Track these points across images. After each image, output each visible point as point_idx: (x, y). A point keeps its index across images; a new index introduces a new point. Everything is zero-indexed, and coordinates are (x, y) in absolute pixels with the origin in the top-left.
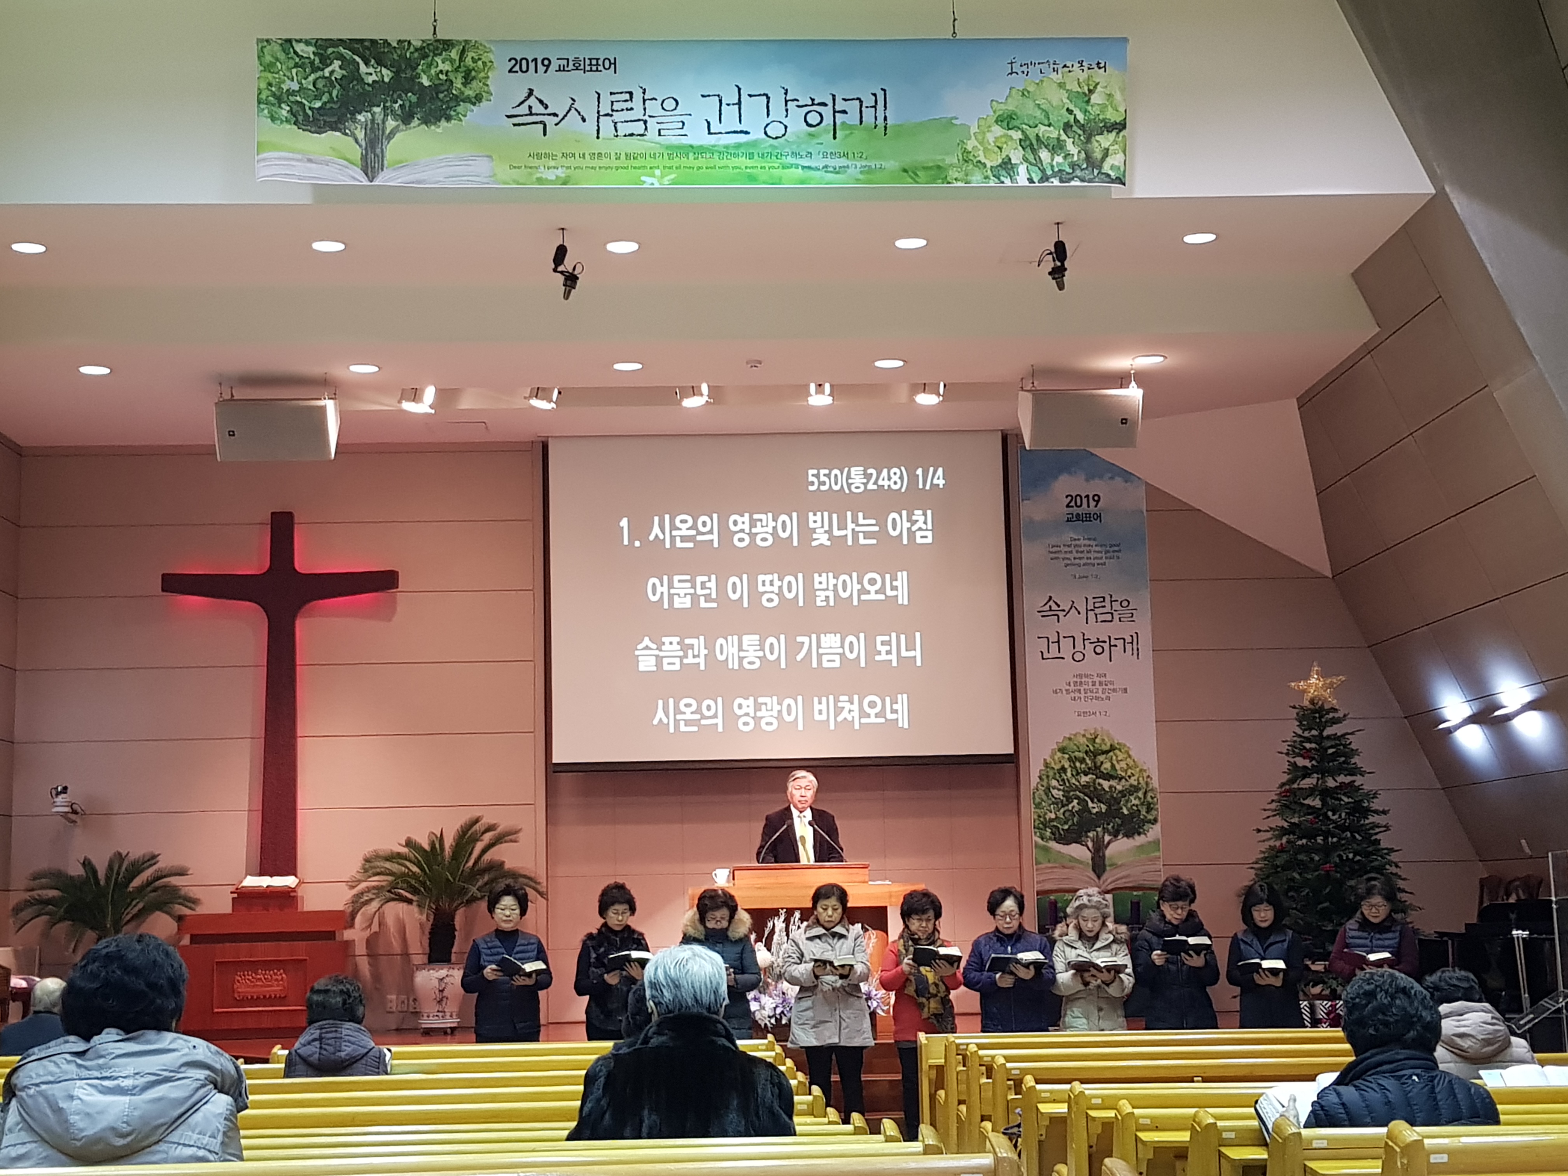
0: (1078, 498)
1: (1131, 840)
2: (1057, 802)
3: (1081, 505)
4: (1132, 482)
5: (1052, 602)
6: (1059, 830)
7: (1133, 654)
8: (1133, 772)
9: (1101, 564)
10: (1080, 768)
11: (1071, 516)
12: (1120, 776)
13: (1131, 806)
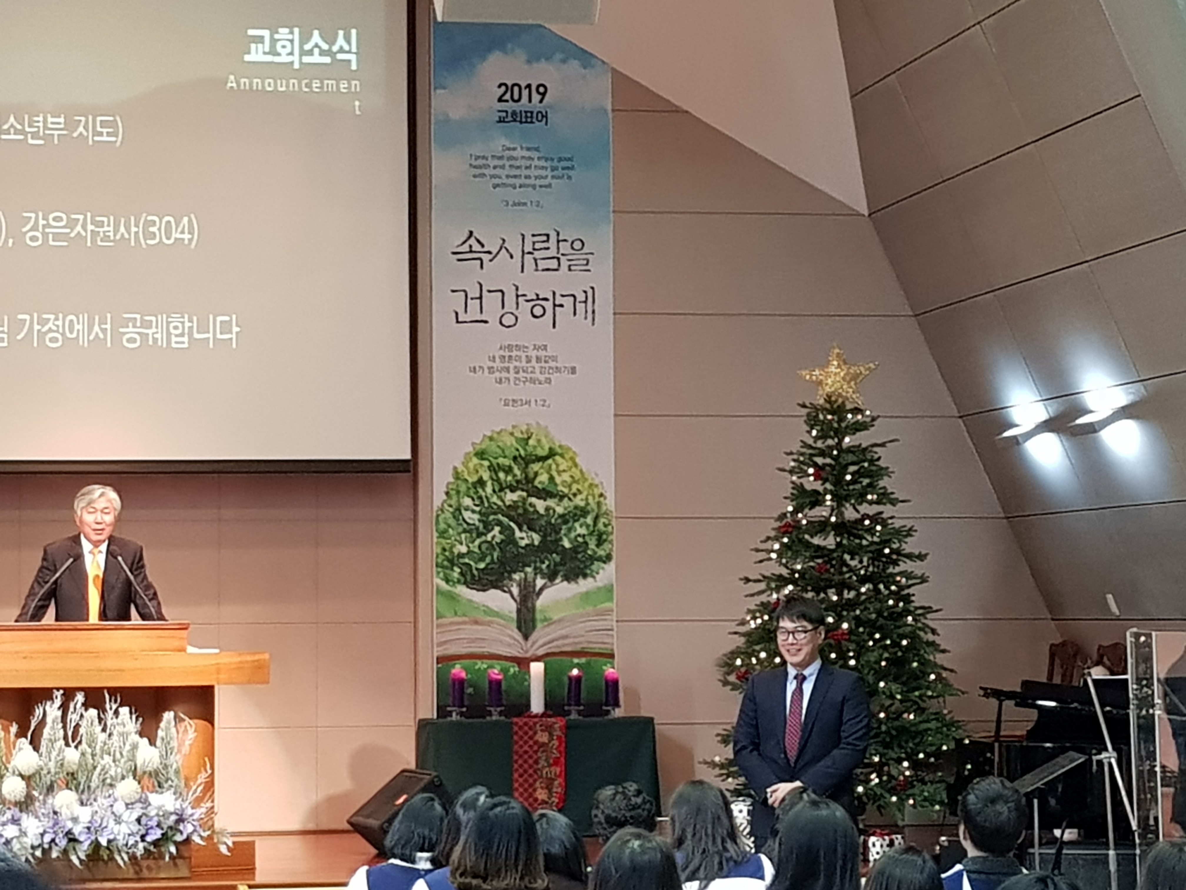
0: (516, 89)
1: (573, 585)
2: (470, 529)
3: (519, 100)
4: (593, 67)
5: (473, 239)
6: (471, 571)
7: (586, 318)
8: (580, 487)
9: (546, 186)
10: (506, 481)
11: (504, 114)
12: (561, 493)
13: (576, 537)
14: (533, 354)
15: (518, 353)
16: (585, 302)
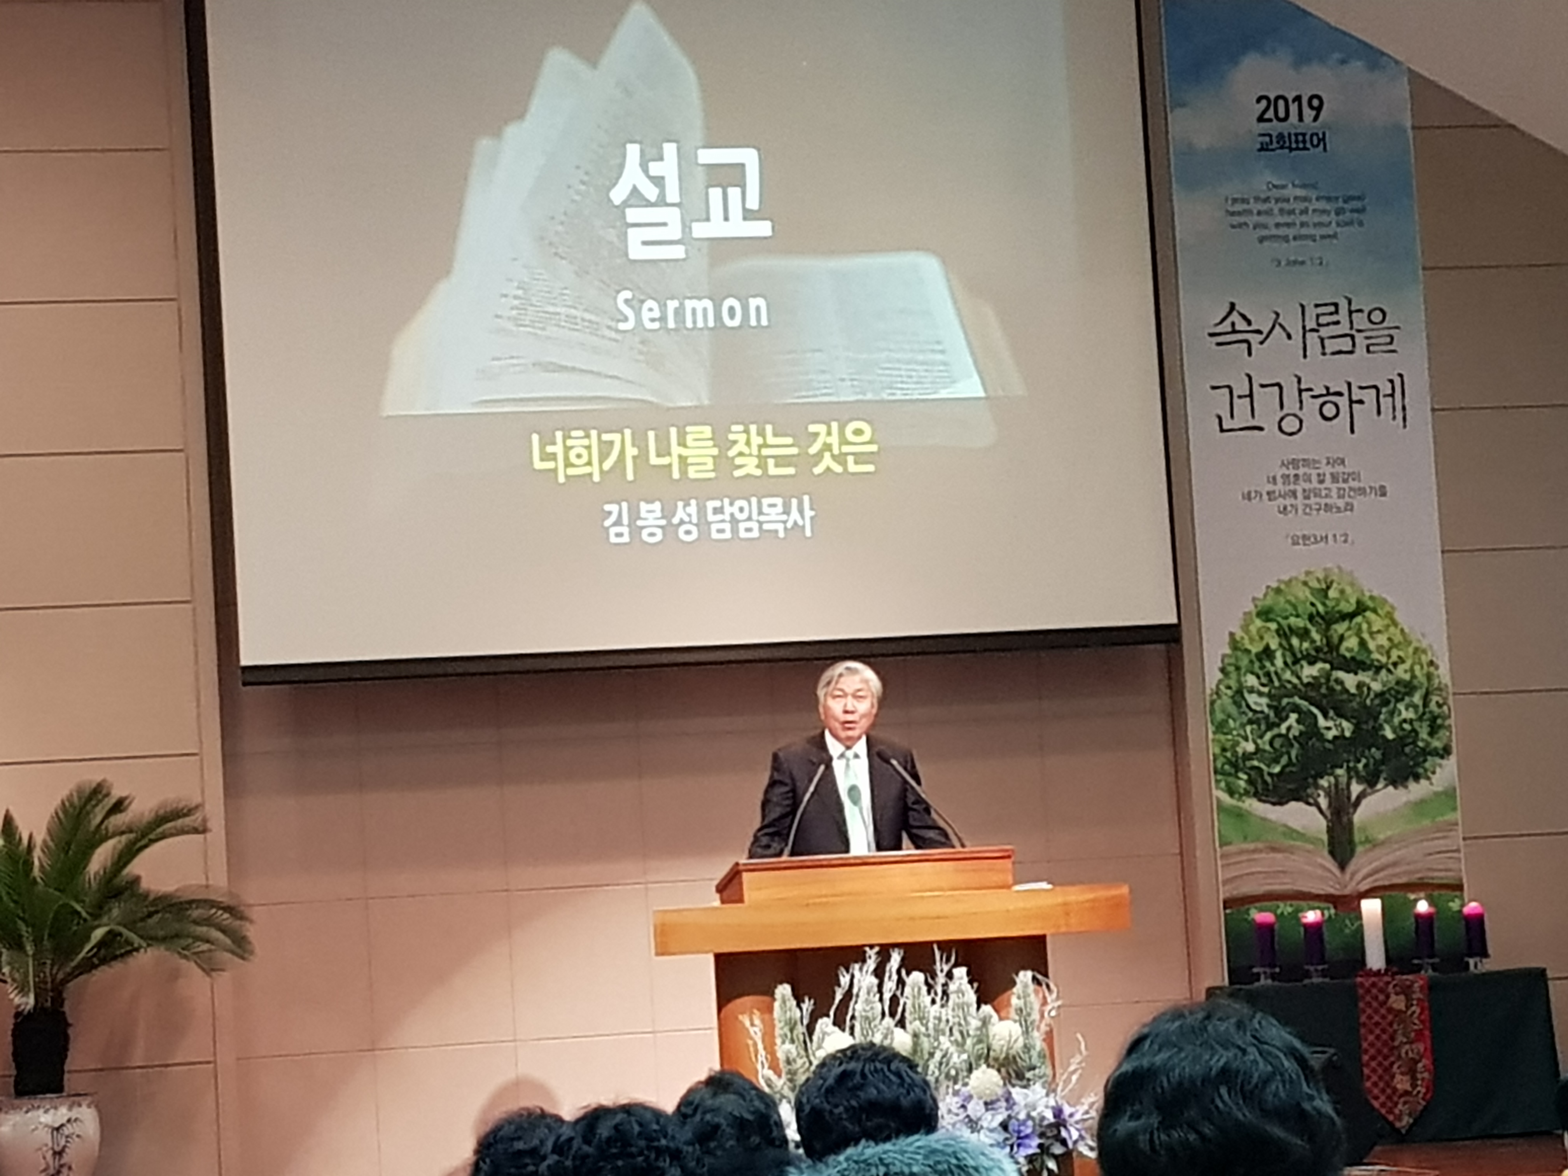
0: (1281, 103)
1: (1401, 790)
2: (1257, 720)
3: (1286, 118)
4: (1383, 69)
5: (1235, 313)
6: (1262, 776)
7: (1394, 418)
8: (1401, 654)
9: (1329, 236)
10: (1301, 652)
11: (1267, 139)
12: (1376, 663)
13: (1401, 723)
14: (1328, 470)
15: (1306, 470)
16: (1392, 395)
